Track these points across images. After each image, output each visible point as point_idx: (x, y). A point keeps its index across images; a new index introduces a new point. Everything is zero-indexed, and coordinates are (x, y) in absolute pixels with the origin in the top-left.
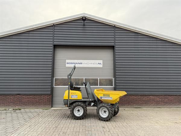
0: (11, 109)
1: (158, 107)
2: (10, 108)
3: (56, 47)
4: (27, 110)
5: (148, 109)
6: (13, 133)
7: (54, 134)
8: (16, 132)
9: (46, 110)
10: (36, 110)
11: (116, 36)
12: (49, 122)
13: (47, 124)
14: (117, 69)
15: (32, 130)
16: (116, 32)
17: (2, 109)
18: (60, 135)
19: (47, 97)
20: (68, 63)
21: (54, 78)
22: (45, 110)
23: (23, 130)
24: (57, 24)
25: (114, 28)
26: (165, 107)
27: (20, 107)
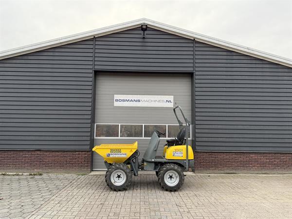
0: (26, 174)
1: (263, 172)
2: (25, 171)
3: (97, 73)
4: (52, 175)
5: (248, 175)
6: (33, 213)
7: (100, 215)
8: (39, 212)
9: (82, 175)
10: (66, 175)
11: (197, 57)
12: (90, 195)
13: (86, 200)
14: (197, 110)
15: (64, 209)
16: (197, 49)
17: (12, 174)
18: (109, 217)
19: (83, 155)
20: (117, 100)
21: (95, 124)
22: (80, 176)
23: (50, 208)
24: (99, 36)
25: (193, 43)
26: (275, 171)
27: (40, 171)
